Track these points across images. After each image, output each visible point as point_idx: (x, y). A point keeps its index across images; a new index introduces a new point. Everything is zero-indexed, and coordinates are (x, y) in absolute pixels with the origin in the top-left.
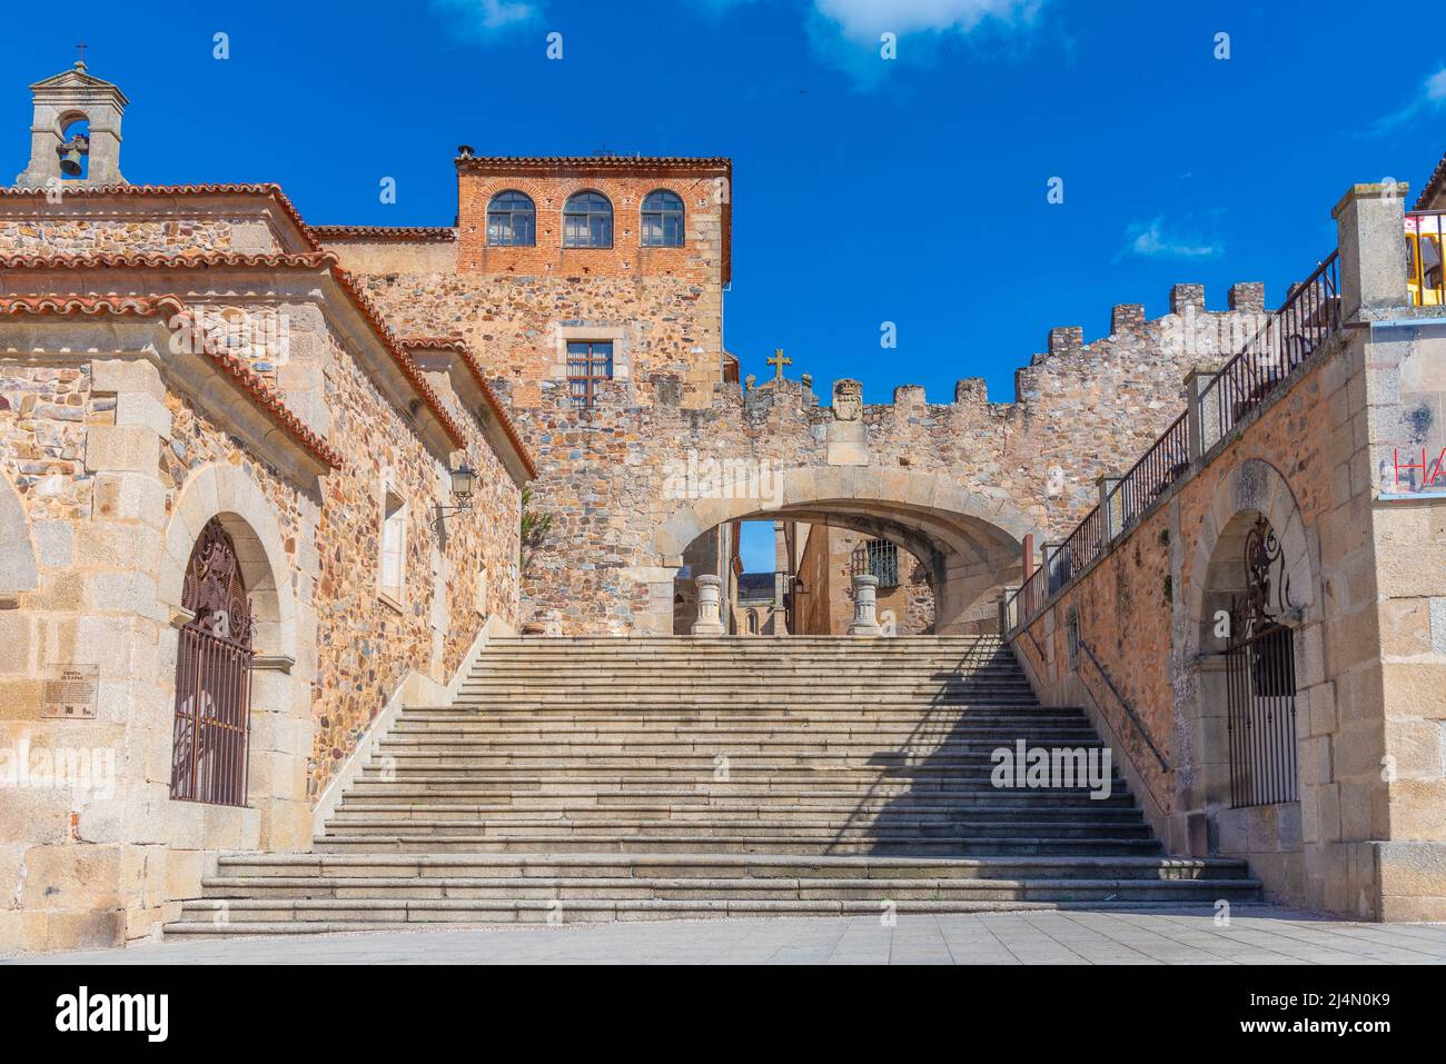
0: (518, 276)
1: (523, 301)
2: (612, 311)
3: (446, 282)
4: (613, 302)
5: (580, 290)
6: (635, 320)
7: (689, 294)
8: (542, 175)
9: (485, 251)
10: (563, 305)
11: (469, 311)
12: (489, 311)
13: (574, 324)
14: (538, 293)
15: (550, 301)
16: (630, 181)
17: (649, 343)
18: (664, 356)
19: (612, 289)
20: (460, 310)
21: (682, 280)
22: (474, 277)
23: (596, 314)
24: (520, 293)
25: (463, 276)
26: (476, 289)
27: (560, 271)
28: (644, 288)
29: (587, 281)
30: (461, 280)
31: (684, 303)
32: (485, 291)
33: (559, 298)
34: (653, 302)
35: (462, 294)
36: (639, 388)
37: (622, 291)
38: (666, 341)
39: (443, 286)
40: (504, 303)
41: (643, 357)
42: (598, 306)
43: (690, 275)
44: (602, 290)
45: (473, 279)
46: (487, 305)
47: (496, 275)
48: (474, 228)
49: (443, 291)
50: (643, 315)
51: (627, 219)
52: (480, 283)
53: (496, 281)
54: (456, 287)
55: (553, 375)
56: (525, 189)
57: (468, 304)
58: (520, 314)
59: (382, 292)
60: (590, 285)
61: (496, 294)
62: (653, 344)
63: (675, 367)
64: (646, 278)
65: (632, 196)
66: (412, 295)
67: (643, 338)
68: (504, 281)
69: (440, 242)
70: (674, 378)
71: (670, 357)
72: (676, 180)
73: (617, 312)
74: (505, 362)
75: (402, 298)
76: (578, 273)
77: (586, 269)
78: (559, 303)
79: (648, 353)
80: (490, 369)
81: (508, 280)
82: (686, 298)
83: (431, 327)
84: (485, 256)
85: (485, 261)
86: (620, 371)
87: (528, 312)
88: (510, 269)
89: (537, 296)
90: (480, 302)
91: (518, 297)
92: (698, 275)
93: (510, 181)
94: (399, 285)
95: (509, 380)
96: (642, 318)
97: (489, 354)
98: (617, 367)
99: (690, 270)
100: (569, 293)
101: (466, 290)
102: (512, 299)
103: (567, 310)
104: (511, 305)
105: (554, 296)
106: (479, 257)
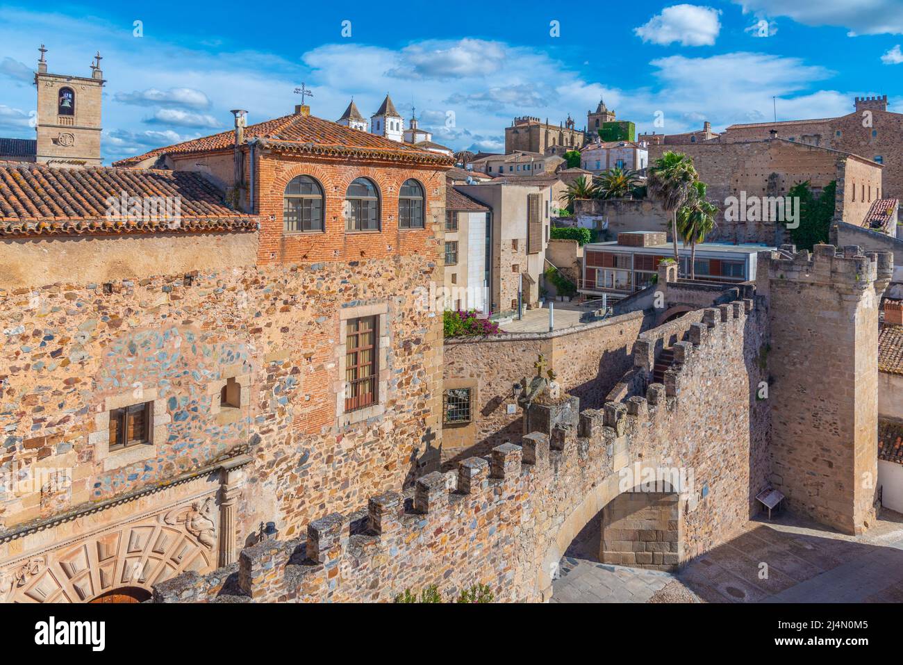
0: (311, 264)
1: (315, 288)
2: (380, 289)
3: (247, 276)
4: (380, 281)
5: (358, 273)
6: (395, 295)
7: (427, 269)
8: (332, 163)
9: (283, 240)
10: (346, 288)
11: (267, 304)
12: (286, 302)
13: (353, 305)
14: (327, 279)
15: (336, 286)
16: (393, 170)
17: (403, 314)
18: (411, 323)
19: (380, 270)
20: (259, 304)
21: (424, 257)
22: (273, 268)
23: (369, 294)
24: (312, 281)
25: (262, 268)
26: (275, 281)
27: (343, 256)
28: (401, 266)
29: (363, 264)
30: (261, 273)
31: (425, 276)
32: (282, 282)
33: (342, 282)
34: (405, 279)
35: (262, 287)
36: (396, 354)
37: (387, 271)
38: (414, 311)
39: (244, 281)
40: (299, 292)
41: (400, 327)
42: (371, 286)
43: (428, 253)
44: (373, 272)
45: (272, 270)
46: (284, 296)
47: (292, 264)
48: (273, 216)
49: (243, 286)
50: (400, 290)
51: (390, 205)
52: (278, 274)
53: (292, 270)
54: (256, 280)
55: (337, 355)
56: (317, 176)
57: (267, 297)
58: (312, 301)
59: (179, 295)
60: (365, 267)
61: (292, 284)
62: (406, 315)
63: (419, 332)
64: (402, 257)
65: (394, 185)
66: (213, 295)
67: (400, 310)
68: (299, 270)
69: (242, 233)
70: (418, 341)
71: (416, 324)
72: (421, 172)
73: (383, 290)
74: (299, 351)
75: (203, 299)
76: (357, 257)
77: (362, 253)
78: (343, 286)
79: (403, 323)
80: (286, 361)
81: (302, 269)
82: (425, 273)
83: (230, 327)
84: (283, 245)
85: (283, 251)
86: (385, 342)
87: (318, 299)
88: (305, 257)
89: (326, 282)
90: (278, 294)
91: (310, 285)
92: (433, 252)
93: (306, 167)
94: (199, 285)
95: (302, 369)
96: (398, 293)
97: (285, 347)
98: (382, 339)
99: (429, 249)
100: (350, 276)
101: (265, 282)
102: (305, 287)
103: (348, 292)
104: (305, 293)
105: (338, 280)
106: (278, 247)
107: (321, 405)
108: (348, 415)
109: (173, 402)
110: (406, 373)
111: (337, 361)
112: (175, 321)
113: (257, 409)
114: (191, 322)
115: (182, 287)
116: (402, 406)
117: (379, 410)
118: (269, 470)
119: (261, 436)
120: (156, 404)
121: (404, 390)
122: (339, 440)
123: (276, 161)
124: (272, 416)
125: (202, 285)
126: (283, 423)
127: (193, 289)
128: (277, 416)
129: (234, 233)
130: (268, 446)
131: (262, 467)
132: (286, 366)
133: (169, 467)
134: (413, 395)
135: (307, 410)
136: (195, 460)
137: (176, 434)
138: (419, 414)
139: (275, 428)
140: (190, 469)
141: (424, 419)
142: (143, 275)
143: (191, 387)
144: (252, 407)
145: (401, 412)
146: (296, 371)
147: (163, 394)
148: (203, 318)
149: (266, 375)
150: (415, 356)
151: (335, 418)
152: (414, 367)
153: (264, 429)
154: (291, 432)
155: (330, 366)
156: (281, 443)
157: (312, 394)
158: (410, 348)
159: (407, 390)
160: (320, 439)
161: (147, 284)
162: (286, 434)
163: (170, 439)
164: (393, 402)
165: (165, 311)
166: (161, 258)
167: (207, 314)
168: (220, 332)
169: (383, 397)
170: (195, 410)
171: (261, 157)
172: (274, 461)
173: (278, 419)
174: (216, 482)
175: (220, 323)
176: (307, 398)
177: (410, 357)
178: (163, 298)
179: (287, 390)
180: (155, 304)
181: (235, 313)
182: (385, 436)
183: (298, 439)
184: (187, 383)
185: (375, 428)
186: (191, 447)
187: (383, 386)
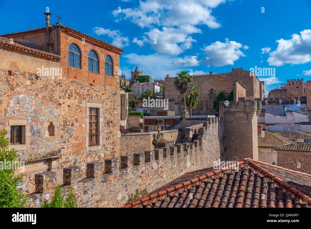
0: (77, 81)
1: (78, 91)
2: (99, 97)
3: (57, 80)
4: (99, 94)
5: (93, 89)
6: (104, 101)
7: (114, 93)
9: (68, 68)
11: (63, 94)
12: (69, 95)
13: (91, 102)
15: (86, 92)
16: (103, 50)
18: (110, 114)
19: (99, 90)
20: (60, 93)
21: (113, 88)
23: (96, 99)
24: (78, 88)
25: (62, 78)
26: (66, 85)
27: (88, 81)
28: (106, 90)
30: (61, 80)
31: (113, 96)
32: (68, 86)
33: (88, 91)
34: (107, 96)
35: (61, 86)
36: (105, 126)
37: (102, 91)
38: (110, 109)
39: (56, 82)
40: (73, 92)
41: (106, 115)
42: (97, 95)
45: (65, 80)
46: (69, 92)
47: (71, 79)
48: (64, 58)
49: (55, 84)
50: (106, 99)
51: (102, 64)
52: (67, 82)
53: (71, 82)
54: (60, 83)
55: (86, 122)
56: (79, 45)
57: (63, 91)
58: (78, 97)
59: (34, 82)
60: (95, 87)
61: (71, 88)
62: (108, 110)
63: (112, 118)
64: (106, 86)
65: (103, 56)
66: (45, 85)
67: (106, 108)
68: (73, 82)
69: (55, 61)
70: (112, 122)
71: (111, 115)
72: (112, 53)
73: (101, 98)
74: (74, 117)
75: (42, 86)
76: (92, 83)
77: (94, 81)
78: (88, 93)
79: (107, 113)
80: (69, 120)
81: (75, 82)
82: (114, 94)
83: (51, 101)
84: (68, 71)
85: (68, 73)
86: (101, 120)
87: (80, 96)
88: (75, 77)
89: (82, 90)
90: (67, 91)
91: (77, 90)
92: (116, 87)
93: (75, 40)
94: (41, 80)
95: (75, 124)
96: (106, 101)
97: (69, 113)
98: (100, 118)
99: (115, 85)
100: (90, 90)
101: (63, 84)
102: (76, 90)
103: (89, 96)
104: (75, 93)
105: (86, 90)
106: (66, 71)
107: (81, 141)
108: (90, 147)
109: (32, 127)
110: (108, 134)
111: (86, 124)
112: (33, 93)
113: (60, 137)
114: (38, 95)
115: (35, 80)
116: (107, 148)
117: (100, 147)
118: (64, 165)
119: (61, 149)
120: (26, 126)
121: (108, 141)
122: (87, 158)
123: (66, 35)
124: (65, 142)
125: (42, 80)
126: (68, 146)
127: (39, 81)
128: (66, 142)
129: (52, 61)
130: (64, 154)
131: (62, 163)
132: (69, 122)
133: (31, 155)
134: (110, 144)
135: (77, 142)
136: (39, 154)
137: (33, 141)
138: (112, 152)
139: (66, 147)
140: (38, 158)
141: (114, 155)
142: (22, 71)
143: (38, 123)
144: (58, 136)
145: (107, 150)
146: (72, 125)
147: (29, 123)
148: (42, 94)
149: (63, 124)
150: (111, 128)
151: (85, 148)
152: (111, 133)
153: (62, 147)
154: (71, 150)
155: (84, 125)
156: (68, 154)
157: (78, 136)
158: (109, 124)
159: (109, 142)
160: (81, 156)
161: (23, 74)
162: (69, 151)
163: (31, 143)
164: (104, 145)
165: (29, 88)
166: (28, 65)
167: (43, 93)
168: (48, 102)
169: (101, 143)
170: (40, 133)
171: (61, 31)
172: (66, 162)
173: (67, 144)
174: (47, 165)
175: (48, 98)
176: (76, 137)
177: (109, 128)
178: (28, 82)
179: (70, 132)
180: (26, 84)
181: (53, 95)
182: (102, 159)
183: (73, 154)
184: (37, 121)
185: (99, 155)
186: (38, 148)
187: (101, 138)
